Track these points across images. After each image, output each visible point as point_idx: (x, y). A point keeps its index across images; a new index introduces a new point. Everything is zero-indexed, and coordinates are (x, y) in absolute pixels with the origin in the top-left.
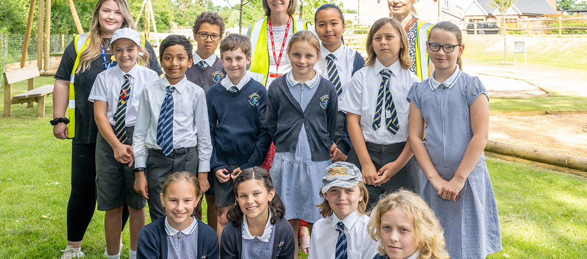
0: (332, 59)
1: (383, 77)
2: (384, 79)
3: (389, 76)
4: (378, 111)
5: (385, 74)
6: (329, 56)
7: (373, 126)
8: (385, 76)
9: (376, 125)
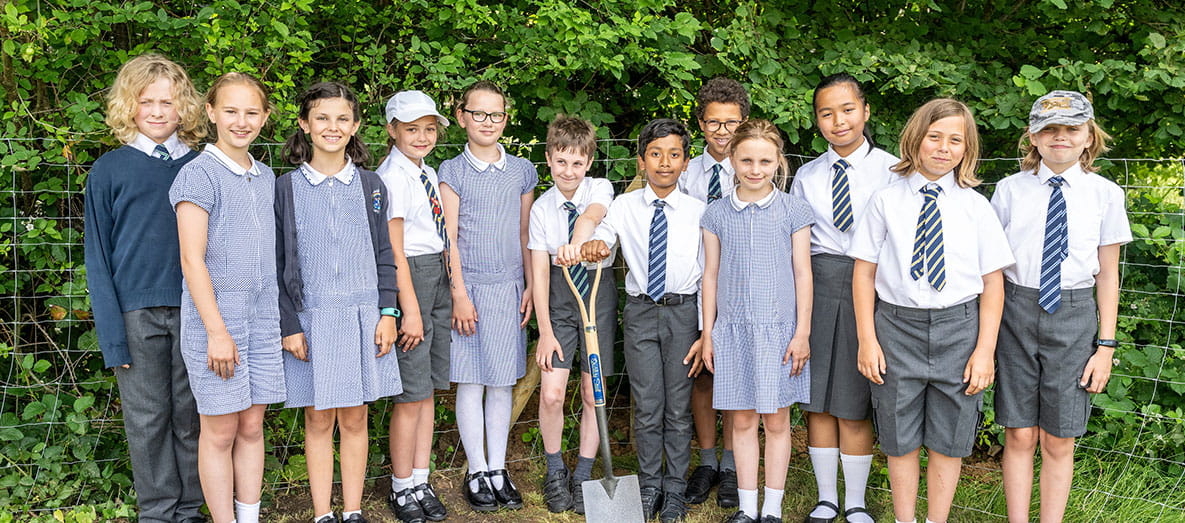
0: (842, 166)
1: (926, 197)
2: (928, 200)
3: (936, 195)
4: (918, 249)
5: (930, 192)
6: (839, 164)
7: (912, 273)
8: (930, 195)
9: (916, 272)
